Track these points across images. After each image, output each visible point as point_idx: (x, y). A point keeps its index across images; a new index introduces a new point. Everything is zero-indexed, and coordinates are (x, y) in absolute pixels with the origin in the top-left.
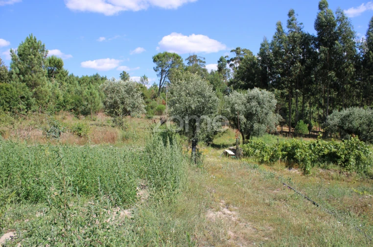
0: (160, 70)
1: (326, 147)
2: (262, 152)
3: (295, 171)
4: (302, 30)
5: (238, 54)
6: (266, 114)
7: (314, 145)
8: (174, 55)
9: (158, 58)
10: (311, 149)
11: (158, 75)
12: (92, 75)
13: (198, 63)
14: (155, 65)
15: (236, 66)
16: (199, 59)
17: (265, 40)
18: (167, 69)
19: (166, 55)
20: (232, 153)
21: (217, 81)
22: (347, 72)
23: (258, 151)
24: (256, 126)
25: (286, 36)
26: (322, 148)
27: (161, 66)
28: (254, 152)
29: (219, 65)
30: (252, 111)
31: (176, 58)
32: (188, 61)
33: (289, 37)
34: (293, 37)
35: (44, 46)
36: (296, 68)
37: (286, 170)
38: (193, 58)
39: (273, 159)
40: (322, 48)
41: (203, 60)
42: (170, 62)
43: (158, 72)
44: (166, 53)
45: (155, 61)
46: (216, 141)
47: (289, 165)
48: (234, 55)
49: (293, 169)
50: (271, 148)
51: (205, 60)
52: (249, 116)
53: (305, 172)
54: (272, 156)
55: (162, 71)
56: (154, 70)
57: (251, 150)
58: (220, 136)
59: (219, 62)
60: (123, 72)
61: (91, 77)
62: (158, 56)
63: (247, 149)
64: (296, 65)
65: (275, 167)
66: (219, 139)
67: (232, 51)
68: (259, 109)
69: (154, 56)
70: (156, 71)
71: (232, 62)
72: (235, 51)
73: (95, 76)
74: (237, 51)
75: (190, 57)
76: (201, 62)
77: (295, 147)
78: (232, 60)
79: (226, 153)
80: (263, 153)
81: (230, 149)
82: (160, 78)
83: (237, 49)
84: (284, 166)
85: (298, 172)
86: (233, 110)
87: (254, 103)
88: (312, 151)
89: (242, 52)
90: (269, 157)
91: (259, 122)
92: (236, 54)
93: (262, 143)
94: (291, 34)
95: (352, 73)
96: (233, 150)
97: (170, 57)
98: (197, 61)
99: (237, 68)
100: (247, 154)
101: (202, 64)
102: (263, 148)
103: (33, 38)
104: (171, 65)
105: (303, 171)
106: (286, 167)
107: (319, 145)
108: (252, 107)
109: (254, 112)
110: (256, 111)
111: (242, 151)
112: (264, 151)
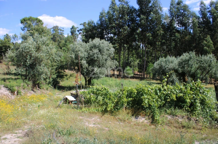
1: (172, 92)
2: (105, 99)
3: (142, 120)
4: (129, 4)
5: (84, 26)
6: (106, 60)
7: (160, 90)
8: (37, 19)
9: (25, 21)
10: (156, 94)
17: (103, 10)
19: (31, 19)
20: (73, 99)
21: (70, 41)
22: (158, 34)
23: (100, 98)
25: (118, 7)
26: (168, 93)
28: (97, 98)
29: (71, 31)
30: (94, 57)
32: (52, 30)
33: (119, 8)
34: (122, 8)
36: (125, 30)
37: (133, 119)
39: (117, 106)
40: (142, 16)
44: (31, 17)
45: (22, 23)
47: (135, 112)
48: (82, 27)
49: (140, 117)
50: (115, 95)
51: (64, 30)
52: (91, 61)
53: (153, 121)
54: (117, 103)
59: (71, 29)
60: (7, 34)
62: (24, 19)
63: (88, 96)
64: (125, 27)
65: (120, 117)
67: (81, 24)
68: (100, 56)
69: (21, 19)
71: (80, 32)
72: (83, 24)
76: (61, 30)
77: (140, 93)
78: (81, 30)
80: (107, 100)
83: (84, 23)
84: (130, 115)
85: (146, 121)
86: (77, 57)
87: (96, 51)
88: (158, 96)
90: (113, 105)
91: (99, 67)
93: (105, 89)
94: (121, 6)
95: (162, 34)
97: (33, 20)
98: (59, 30)
100: (88, 102)
101: (62, 32)
105: (151, 119)
106: (133, 115)
107: (165, 90)
108: (94, 54)
109: (96, 59)
110: (97, 57)
111: (83, 99)
112: (107, 98)
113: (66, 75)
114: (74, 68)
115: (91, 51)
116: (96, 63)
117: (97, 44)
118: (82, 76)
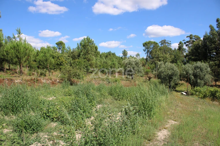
0: (147, 50)
3: (216, 103)
5: (191, 38)
8: (154, 43)
9: (146, 44)
11: (145, 53)
12: (107, 52)
13: (167, 45)
14: (144, 48)
15: (189, 46)
16: (167, 42)
17: (206, 34)
18: (151, 50)
19: (150, 43)
20: (185, 94)
21: (178, 56)
23: (197, 93)
24: (199, 81)
27: (148, 48)
28: (196, 93)
29: (179, 46)
30: (197, 74)
31: (155, 44)
32: (160, 43)
35: (93, 41)
37: (211, 102)
38: (164, 42)
39: (205, 97)
41: (170, 43)
42: (152, 46)
43: (146, 52)
44: (150, 42)
45: (144, 46)
46: (177, 89)
47: (213, 100)
48: (188, 39)
50: (204, 92)
52: (195, 76)
54: (204, 95)
55: (148, 51)
56: (144, 50)
57: (194, 92)
58: (179, 87)
59: (179, 44)
60: (124, 50)
61: (106, 53)
62: (145, 43)
63: (192, 92)
66: (179, 88)
67: (187, 37)
68: (200, 73)
69: (143, 43)
70: (145, 51)
71: (187, 44)
72: (189, 36)
73: (108, 53)
74: (191, 37)
75: (162, 41)
76: (168, 43)
77: (216, 92)
78: (187, 42)
79: (182, 94)
81: (184, 92)
82: (147, 55)
83: (191, 35)
84: (210, 100)
85: (218, 104)
86: (187, 73)
87: (198, 70)
89: (193, 37)
91: (200, 79)
92: (190, 39)
93: (200, 89)
96: (185, 93)
97: (151, 44)
98: (166, 43)
99: (190, 47)
100: (192, 94)
101: (169, 45)
102: (200, 92)
103: (89, 38)
104: (153, 48)
108: (197, 72)
109: (198, 74)
110: (199, 74)
111: (190, 93)
112: (200, 93)
113: (180, 84)
114: (185, 80)
115: (195, 70)
116: (198, 77)
117: (199, 66)
118: (189, 84)
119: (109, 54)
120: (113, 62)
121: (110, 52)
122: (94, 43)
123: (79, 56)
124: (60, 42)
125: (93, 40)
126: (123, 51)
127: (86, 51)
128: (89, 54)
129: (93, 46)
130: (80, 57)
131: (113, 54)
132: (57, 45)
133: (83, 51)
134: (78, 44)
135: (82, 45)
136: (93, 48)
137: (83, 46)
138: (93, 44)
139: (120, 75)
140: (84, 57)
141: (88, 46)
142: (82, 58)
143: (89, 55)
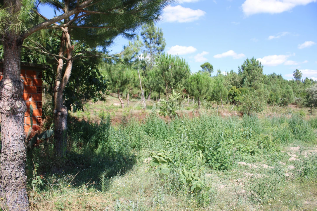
12: (269, 74)
61: (269, 76)
73: (271, 75)
103: (254, 59)
119: (273, 77)
120: (288, 90)
121: (274, 73)
122: (262, 66)
123: (242, 82)
124: (206, 64)
125: (260, 62)
126: (294, 72)
127: (251, 76)
128: (256, 80)
129: (261, 69)
130: (243, 84)
131: (278, 77)
132: (203, 68)
133: (247, 76)
134: (239, 67)
135: (246, 68)
136: (260, 72)
137: (247, 70)
138: (260, 66)
139: (296, 107)
140: (249, 84)
141: (253, 69)
142: (247, 85)
143: (256, 82)
